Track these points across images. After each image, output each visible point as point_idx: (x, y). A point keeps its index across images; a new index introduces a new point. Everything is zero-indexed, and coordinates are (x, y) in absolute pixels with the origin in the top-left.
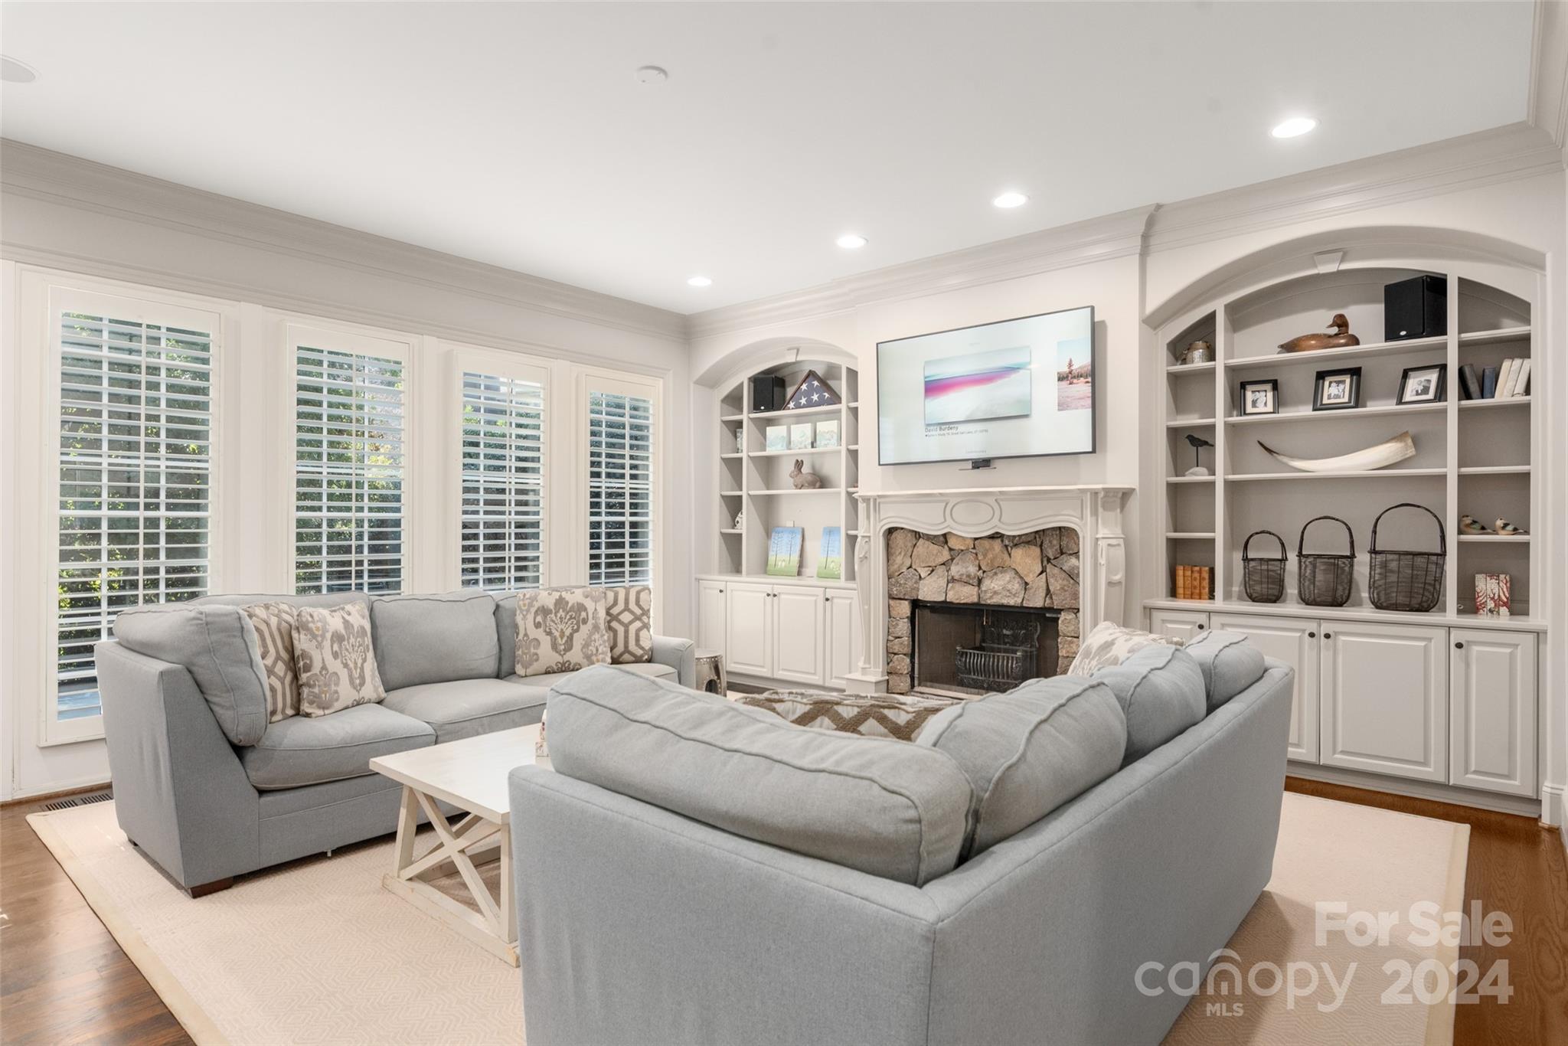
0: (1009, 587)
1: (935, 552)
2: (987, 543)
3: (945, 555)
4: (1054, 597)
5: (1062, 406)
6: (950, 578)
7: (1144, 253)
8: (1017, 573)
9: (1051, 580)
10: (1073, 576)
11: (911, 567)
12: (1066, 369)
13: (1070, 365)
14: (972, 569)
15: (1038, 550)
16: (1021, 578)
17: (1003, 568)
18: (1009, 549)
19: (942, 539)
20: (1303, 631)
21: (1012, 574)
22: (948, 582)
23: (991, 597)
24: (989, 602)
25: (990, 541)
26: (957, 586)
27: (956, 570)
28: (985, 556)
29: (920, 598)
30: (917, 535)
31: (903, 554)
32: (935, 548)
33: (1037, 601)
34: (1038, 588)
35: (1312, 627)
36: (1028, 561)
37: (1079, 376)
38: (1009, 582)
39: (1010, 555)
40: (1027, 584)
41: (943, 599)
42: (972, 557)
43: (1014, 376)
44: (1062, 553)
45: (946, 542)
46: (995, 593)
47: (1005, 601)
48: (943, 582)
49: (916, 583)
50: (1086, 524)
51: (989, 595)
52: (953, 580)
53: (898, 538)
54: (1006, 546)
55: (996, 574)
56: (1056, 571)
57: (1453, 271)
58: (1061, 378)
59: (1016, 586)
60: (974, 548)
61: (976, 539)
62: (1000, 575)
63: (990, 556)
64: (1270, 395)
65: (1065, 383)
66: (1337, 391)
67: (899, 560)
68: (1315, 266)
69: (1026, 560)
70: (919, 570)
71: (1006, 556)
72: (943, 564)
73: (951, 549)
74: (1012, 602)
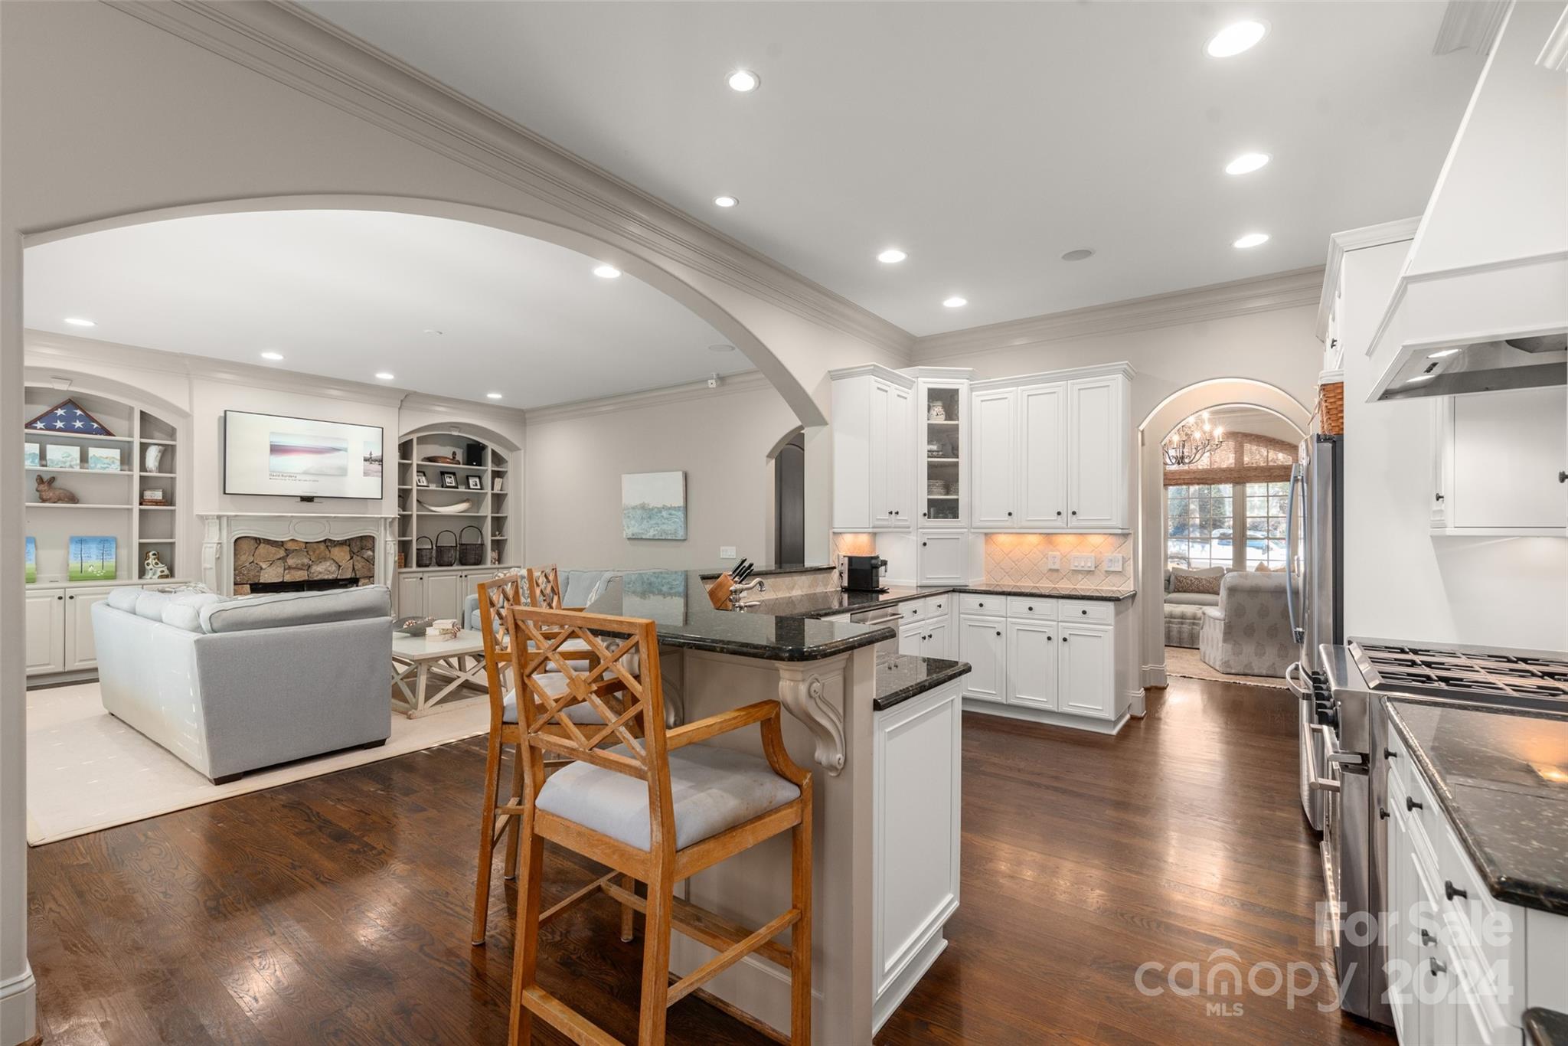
0: (330, 569)
1: (274, 551)
2: (315, 546)
3: (282, 553)
4: (357, 572)
5: (366, 474)
6: (287, 567)
7: (399, 409)
8: (334, 561)
9: (356, 563)
10: (371, 561)
11: (253, 562)
12: (369, 456)
13: (371, 454)
14: (306, 561)
15: (348, 548)
16: (337, 563)
17: (325, 559)
18: (330, 548)
19: (280, 543)
20: (456, 575)
21: (332, 562)
22: (285, 570)
23: (317, 576)
24: (315, 579)
25: (317, 544)
26: (293, 572)
27: (291, 562)
28: (314, 552)
29: (261, 581)
30: (258, 541)
31: (247, 554)
32: (273, 549)
33: (349, 575)
34: (347, 569)
35: (460, 573)
36: (342, 554)
37: (376, 461)
38: (329, 566)
39: (330, 551)
40: (340, 566)
41: (281, 580)
42: (305, 554)
43: (337, 454)
44: (362, 549)
45: (282, 546)
46: (320, 573)
47: (326, 577)
48: (281, 570)
49: (258, 572)
50: (380, 534)
51: (315, 575)
52: (290, 568)
53: (244, 545)
54: (327, 546)
55: (321, 562)
56: (359, 558)
57: (491, 446)
58: (366, 460)
59: (334, 568)
60: (306, 548)
61: (307, 543)
62: (323, 563)
63: (317, 552)
64: (424, 478)
65: (367, 463)
66: (449, 480)
67: (243, 558)
68: (450, 431)
69: (341, 555)
70: (261, 564)
71: (327, 552)
72: (279, 559)
73: (286, 550)
74: (331, 577)
